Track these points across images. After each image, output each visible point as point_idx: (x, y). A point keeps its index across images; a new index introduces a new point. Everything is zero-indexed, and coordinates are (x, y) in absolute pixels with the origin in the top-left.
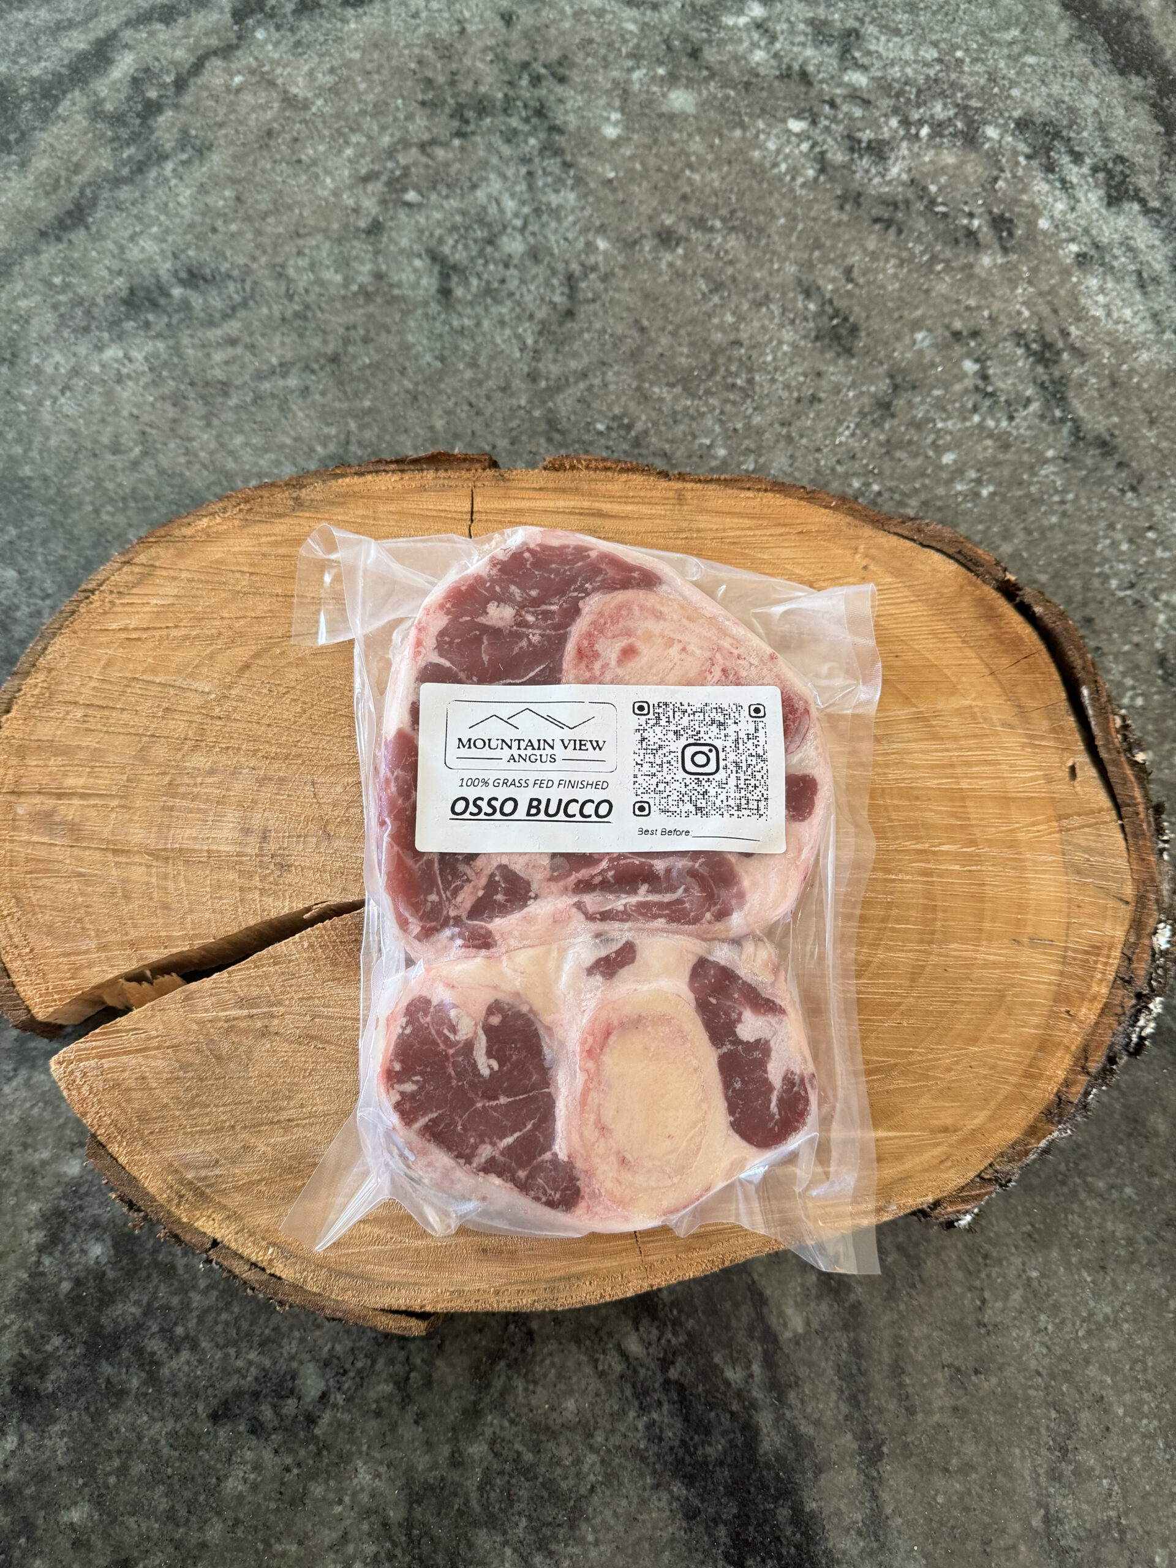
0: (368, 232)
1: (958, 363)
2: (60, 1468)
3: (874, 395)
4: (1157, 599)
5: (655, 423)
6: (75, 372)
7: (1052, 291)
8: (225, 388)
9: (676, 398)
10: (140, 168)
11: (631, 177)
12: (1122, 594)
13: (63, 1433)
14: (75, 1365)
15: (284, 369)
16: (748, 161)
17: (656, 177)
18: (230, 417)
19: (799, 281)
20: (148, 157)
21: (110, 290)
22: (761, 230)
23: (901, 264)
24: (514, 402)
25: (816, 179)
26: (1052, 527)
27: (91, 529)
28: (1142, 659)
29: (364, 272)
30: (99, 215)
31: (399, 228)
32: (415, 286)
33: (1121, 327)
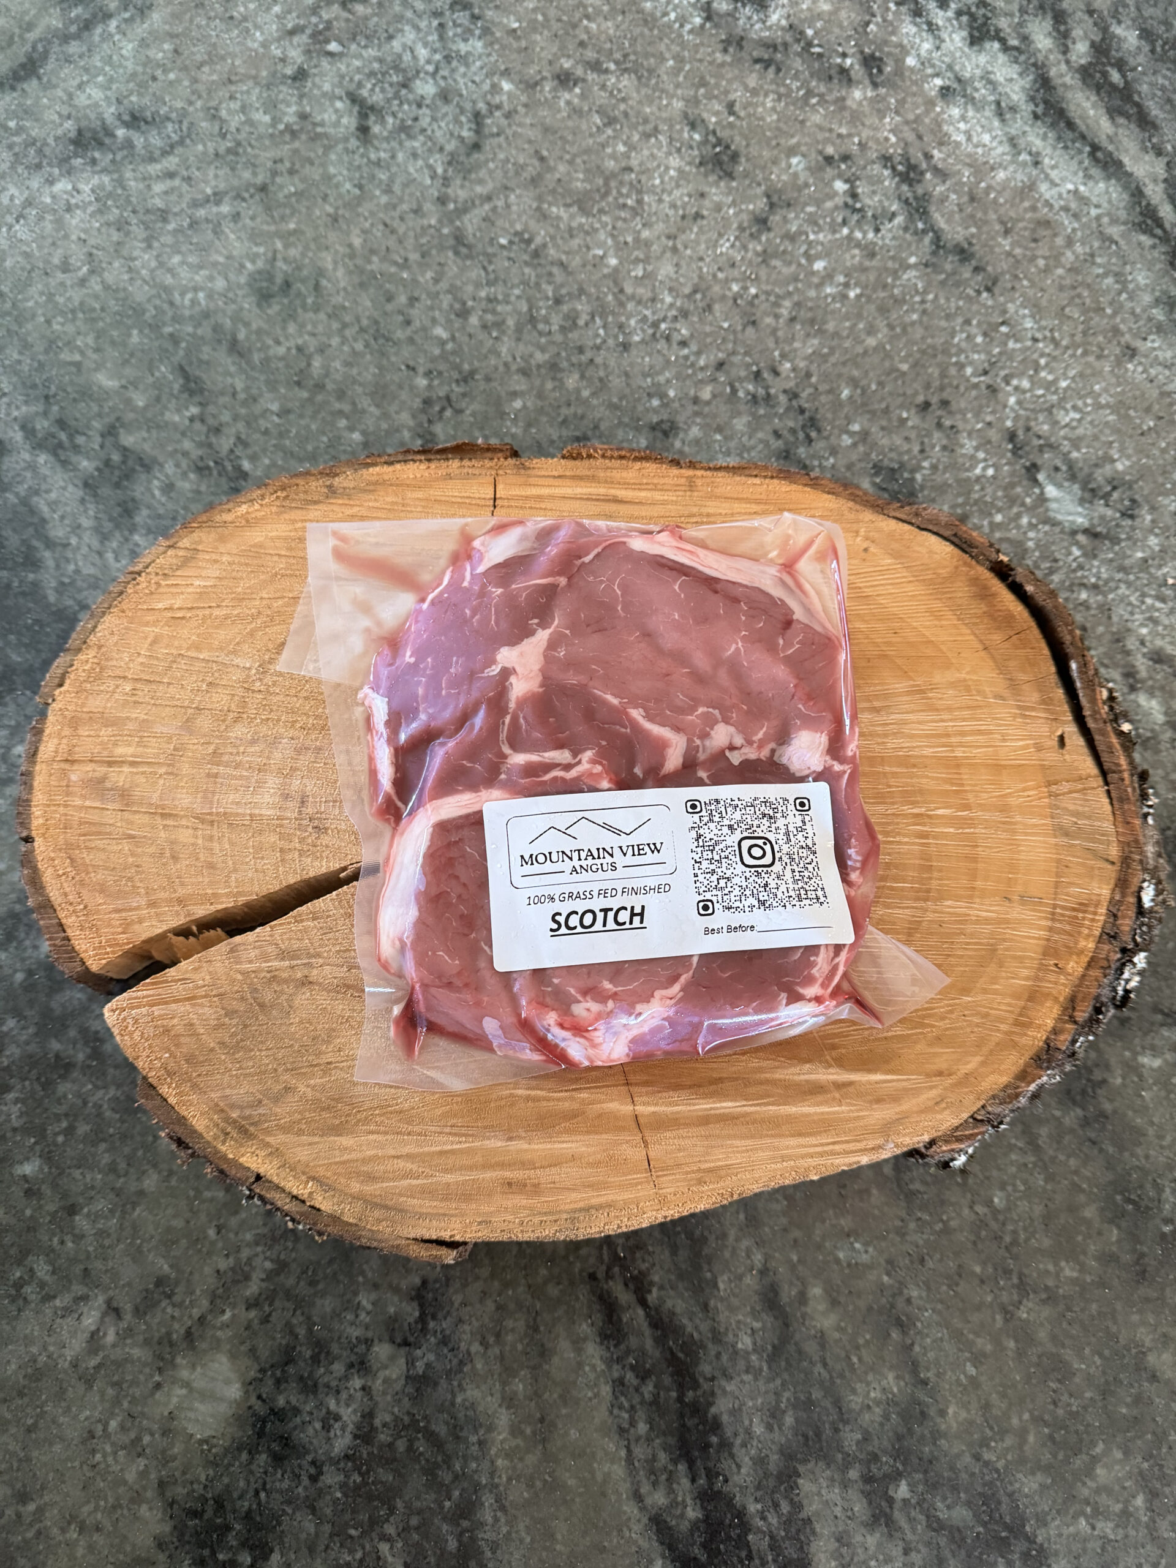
0: (294, 78)
1: (829, 184)
2: (15, 1130)
3: (753, 212)
4: (1008, 383)
5: (552, 238)
6: (29, 203)
7: (918, 119)
8: (164, 215)
9: (572, 217)
10: (88, 26)
11: (534, 27)
12: (975, 380)
13: (16, 1101)
14: (27, 1043)
15: (217, 197)
16: (640, 11)
17: (556, 26)
18: (168, 239)
19: (686, 115)
20: (94, 16)
21: (60, 132)
22: (651, 71)
23: (779, 100)
24: (425, 222)
25: (702, 26)
26: (913, 323)
27: (43, 337)
28: (994, 435)
29: (290, 114)
30: (49, 67)
31: (322, 74)
32: (337, 124)
33: (980, 151)
